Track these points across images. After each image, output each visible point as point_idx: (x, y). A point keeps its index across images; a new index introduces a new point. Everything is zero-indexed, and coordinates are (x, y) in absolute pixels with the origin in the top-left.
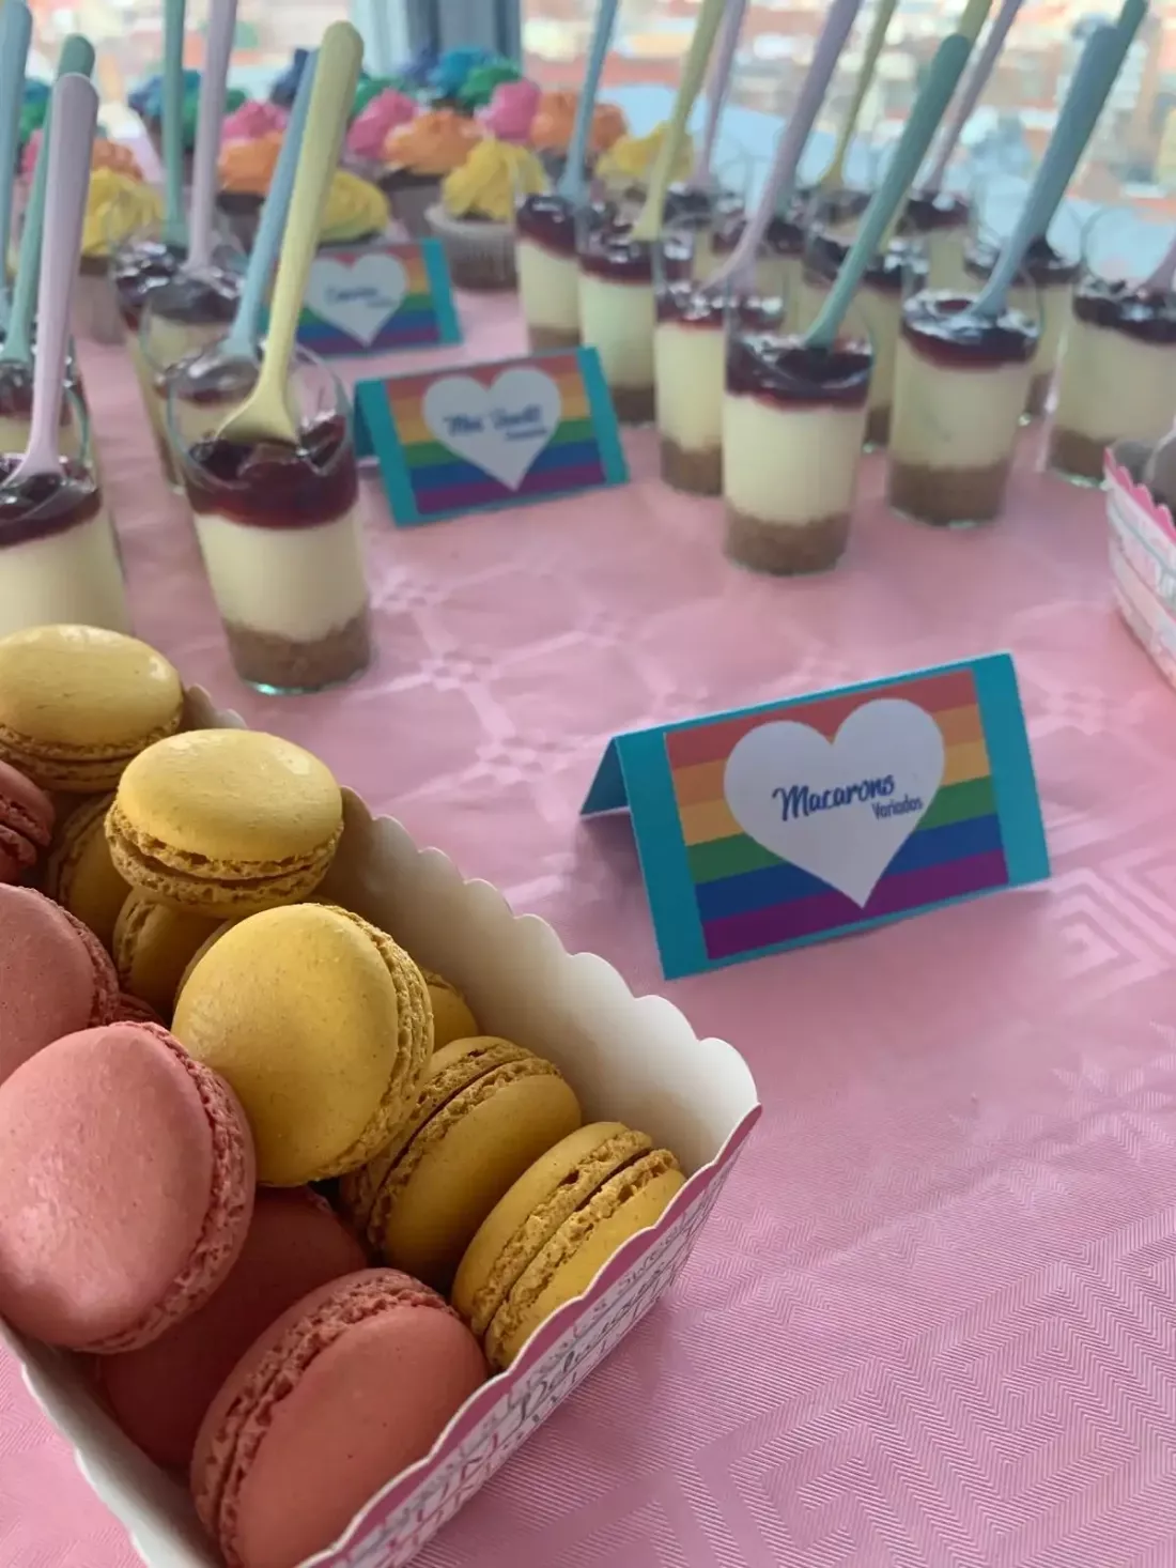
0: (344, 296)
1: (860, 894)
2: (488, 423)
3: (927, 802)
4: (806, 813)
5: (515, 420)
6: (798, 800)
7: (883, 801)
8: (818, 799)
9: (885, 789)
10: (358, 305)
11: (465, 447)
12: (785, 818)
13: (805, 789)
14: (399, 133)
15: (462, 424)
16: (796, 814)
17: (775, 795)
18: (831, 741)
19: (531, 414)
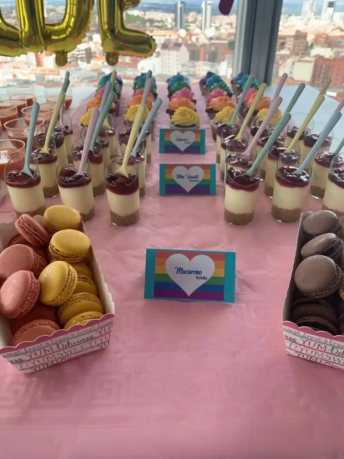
0: (180, 140)
1: (189, 294)
2: (186, 177)
3: (208, 279)
4: (181, 273)
5: (192, 177)
6: (180, 270)
7: (199, 276)
8: (185, 271)
9: (200, 273)
10: (183, 142)
11: (179, 182)
12: (177, 273)
13: (182, 269)
14: (214, 100)
15: (180, 176)
16: (179, 273)
17: (176, 268)
18: (190, 261)
19: (196, 177)
